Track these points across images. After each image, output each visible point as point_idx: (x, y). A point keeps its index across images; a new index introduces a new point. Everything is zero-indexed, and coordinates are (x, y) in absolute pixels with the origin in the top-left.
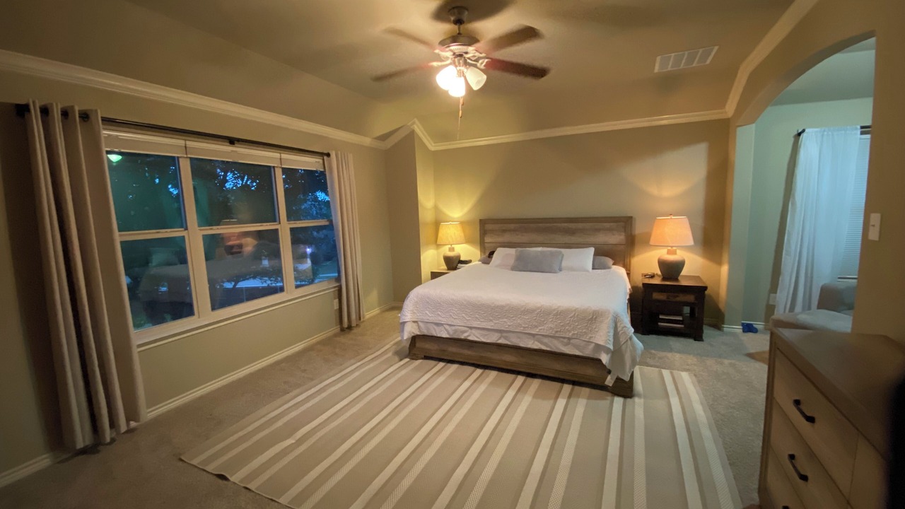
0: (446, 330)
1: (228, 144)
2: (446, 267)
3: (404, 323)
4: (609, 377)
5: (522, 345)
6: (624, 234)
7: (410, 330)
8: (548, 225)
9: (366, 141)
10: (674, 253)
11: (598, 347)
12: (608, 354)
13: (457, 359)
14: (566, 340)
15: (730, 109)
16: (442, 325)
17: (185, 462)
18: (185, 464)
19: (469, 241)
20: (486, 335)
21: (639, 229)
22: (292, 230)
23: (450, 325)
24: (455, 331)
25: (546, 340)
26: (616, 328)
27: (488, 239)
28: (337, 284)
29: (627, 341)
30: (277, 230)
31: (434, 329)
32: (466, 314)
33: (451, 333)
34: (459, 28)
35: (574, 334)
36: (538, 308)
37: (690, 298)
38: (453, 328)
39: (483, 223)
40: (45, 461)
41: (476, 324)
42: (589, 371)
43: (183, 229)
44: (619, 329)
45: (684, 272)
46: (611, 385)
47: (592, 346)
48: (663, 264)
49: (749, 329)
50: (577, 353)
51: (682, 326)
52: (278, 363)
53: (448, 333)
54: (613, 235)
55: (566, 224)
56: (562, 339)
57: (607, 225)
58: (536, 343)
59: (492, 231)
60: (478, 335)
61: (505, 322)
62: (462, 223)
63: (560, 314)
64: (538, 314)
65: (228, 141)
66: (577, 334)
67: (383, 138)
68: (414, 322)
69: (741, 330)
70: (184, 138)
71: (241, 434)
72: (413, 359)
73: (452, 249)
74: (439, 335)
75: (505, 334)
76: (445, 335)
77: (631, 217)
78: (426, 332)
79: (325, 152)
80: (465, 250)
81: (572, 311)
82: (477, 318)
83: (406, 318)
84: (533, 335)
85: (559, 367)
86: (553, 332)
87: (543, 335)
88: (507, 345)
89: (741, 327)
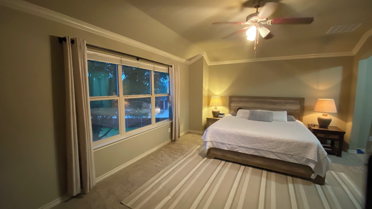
0: (227, 146)
1: (136, 60)
2: (213, 116)
3: (206, 142)
4: (313, 175)
5: (267, 156)
6: (299, 105)
7: (209, 145)
8: (263, 100)
9: (184, 60)
10: (326, 115)
11: (309, 160)
12: (314, 164)
13: (230, 160)
14: (290, 156)
15: (355, 51)
16: (225, 144)
17: (124, 205)
18: (124, 206)
19: (224, 105)
20: (248, 151)
21: (307, 104)
22: (156, 98)
23: (229, 145)
24: (232, 148)
25: (279, 155)
26: (318, 152)
27: (232, 105)
28: (171, 122)
29: (324, 158)
30: (150, 98)
31: (221, 145)
32: (238, 140)
33: (229, 148)
34: (257, 10)
35: (295, 153)
36: (277, 140)
37: (337, 137)
38: (231, 146)
39: (231, 97)
40: (59, 201)
41: (242, 145)
42: (302, 171)
43: (117, 96)
44: (320, 152)
45: (331, 125)
46: (314, 178)
47: (305, 159)
48: (320, 120)
49: (359, 152)
50: (296, 162)
51: (331, 149)
52: (149, 156)
53: (228, 148)
54: (294, 106)
55: (271, 100)
56: (289, 155)
57: (291, 101)
58: (274, 156)
59: (235, 101)
60: (243, 150)
61: (258, 145)
62: (221, 97)
63: (289, 143)
64: (276, 143)
65: (136, 58)
66: (297, 153)
67: (190, 60)
68: (211, 142)
69: (356, 152)
70: (121, 56)
71: (145, 191)
72: (208, 158)
73: (216, 108)
74: (223, 149)
75: (258, 151)
76: (226, 149)
77: (304, 99)
78: (216, 147)
79: (170, 65)
80: (221, 109)
81: (295, 143)
82: (243, 142)
83: (207, 139)
84: (273, 152)
85: (284, 167)
86: (284, 152)
87: (279, 153)
88: (259, 156)
89: (356, 151)
